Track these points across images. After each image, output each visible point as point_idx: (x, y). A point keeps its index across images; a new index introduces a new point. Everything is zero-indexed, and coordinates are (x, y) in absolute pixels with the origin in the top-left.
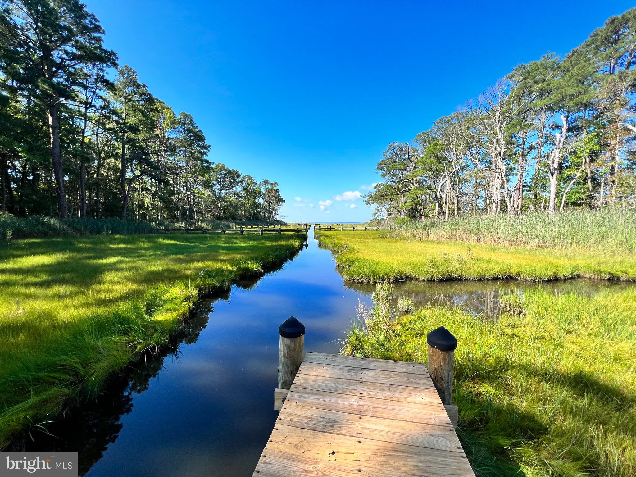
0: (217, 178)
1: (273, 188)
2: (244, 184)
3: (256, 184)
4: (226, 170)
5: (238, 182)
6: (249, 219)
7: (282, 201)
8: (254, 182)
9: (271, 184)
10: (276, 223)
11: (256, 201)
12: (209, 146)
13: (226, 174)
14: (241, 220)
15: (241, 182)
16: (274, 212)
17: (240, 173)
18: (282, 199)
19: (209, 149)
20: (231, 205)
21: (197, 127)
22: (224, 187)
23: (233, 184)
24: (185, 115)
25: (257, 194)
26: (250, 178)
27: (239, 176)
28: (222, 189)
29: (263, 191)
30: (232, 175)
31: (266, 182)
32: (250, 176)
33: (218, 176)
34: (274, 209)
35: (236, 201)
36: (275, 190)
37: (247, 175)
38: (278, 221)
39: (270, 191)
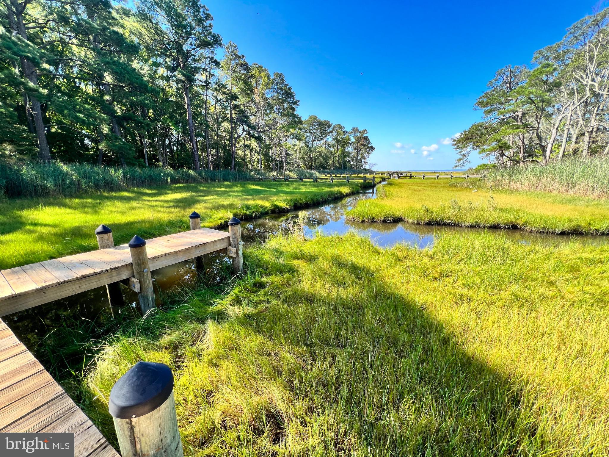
0: (310, 130)
1: (362, 135)
2: (335, 134)
3: (345, 132)
4: (318, 122)
5: (329, 132)
6: (338, 168)
7: (373, 149)
8: (344, 132)
9: (360, 132)
10: (364, 171)
11: (346, 150)
12: (299, 101)
13: (318, 125)
14: (330, 169)
15: (331, 132)
16: (363, 160)
17: (331, 123)
18: (372, 147)
19: (298, 103)
20: (321, 155)
21: (287, 85)
22: (316, 138)
23: (324, 134)
24: (278, 75)
25: (346, 143)
26: (340, 127)
27: (330, 126)
28: (314, 140)
29: (353, 140)
30: (324, 126)
31: (355, 130)
32: (340, 125)
33: (311, 128)
34: (363, 157)
35: (325, 151)
36: (363, 138)
37: (338, 125)
38: (365, 170)
39: (358, 139)
